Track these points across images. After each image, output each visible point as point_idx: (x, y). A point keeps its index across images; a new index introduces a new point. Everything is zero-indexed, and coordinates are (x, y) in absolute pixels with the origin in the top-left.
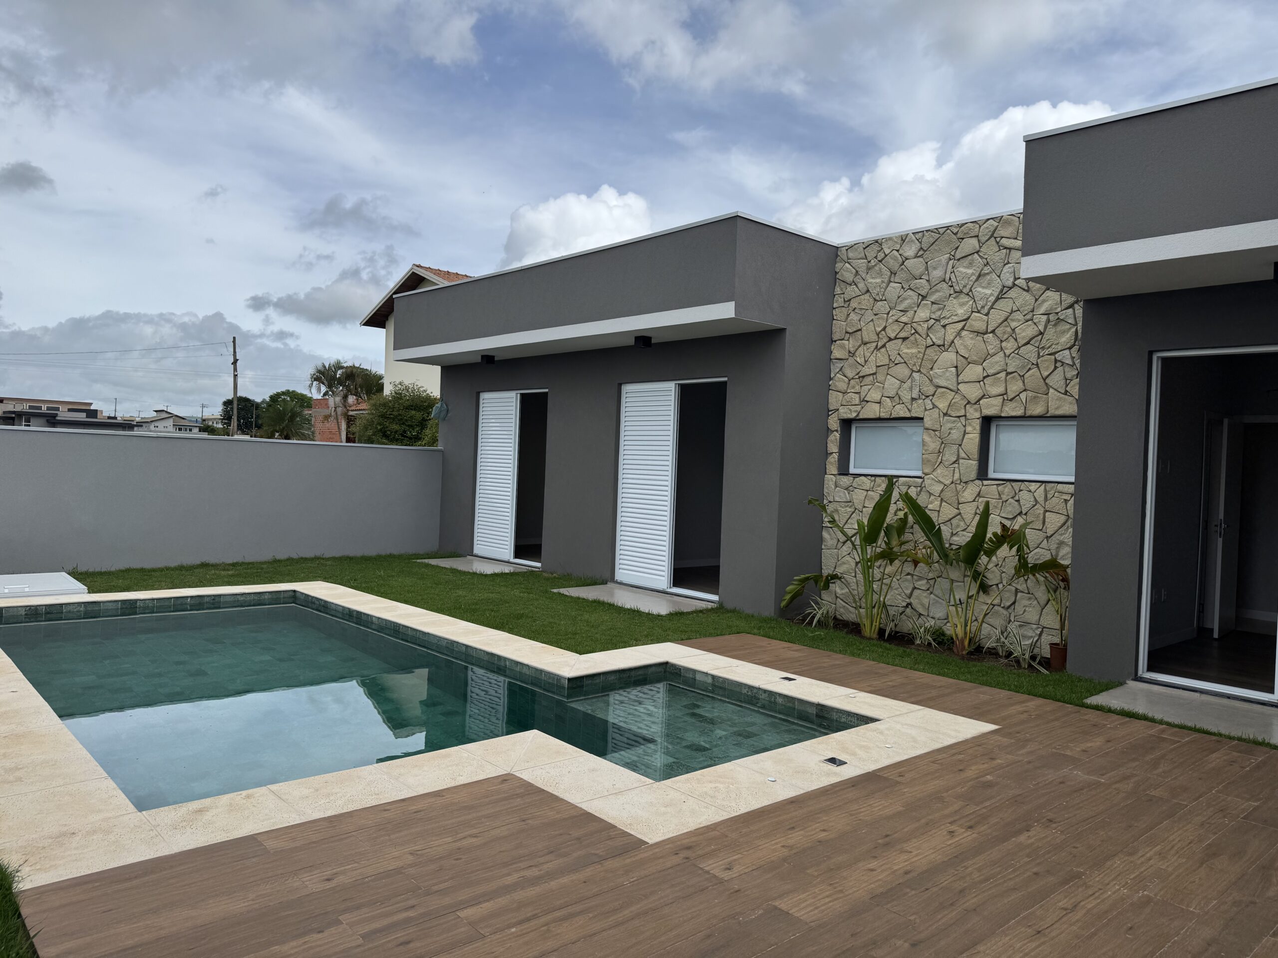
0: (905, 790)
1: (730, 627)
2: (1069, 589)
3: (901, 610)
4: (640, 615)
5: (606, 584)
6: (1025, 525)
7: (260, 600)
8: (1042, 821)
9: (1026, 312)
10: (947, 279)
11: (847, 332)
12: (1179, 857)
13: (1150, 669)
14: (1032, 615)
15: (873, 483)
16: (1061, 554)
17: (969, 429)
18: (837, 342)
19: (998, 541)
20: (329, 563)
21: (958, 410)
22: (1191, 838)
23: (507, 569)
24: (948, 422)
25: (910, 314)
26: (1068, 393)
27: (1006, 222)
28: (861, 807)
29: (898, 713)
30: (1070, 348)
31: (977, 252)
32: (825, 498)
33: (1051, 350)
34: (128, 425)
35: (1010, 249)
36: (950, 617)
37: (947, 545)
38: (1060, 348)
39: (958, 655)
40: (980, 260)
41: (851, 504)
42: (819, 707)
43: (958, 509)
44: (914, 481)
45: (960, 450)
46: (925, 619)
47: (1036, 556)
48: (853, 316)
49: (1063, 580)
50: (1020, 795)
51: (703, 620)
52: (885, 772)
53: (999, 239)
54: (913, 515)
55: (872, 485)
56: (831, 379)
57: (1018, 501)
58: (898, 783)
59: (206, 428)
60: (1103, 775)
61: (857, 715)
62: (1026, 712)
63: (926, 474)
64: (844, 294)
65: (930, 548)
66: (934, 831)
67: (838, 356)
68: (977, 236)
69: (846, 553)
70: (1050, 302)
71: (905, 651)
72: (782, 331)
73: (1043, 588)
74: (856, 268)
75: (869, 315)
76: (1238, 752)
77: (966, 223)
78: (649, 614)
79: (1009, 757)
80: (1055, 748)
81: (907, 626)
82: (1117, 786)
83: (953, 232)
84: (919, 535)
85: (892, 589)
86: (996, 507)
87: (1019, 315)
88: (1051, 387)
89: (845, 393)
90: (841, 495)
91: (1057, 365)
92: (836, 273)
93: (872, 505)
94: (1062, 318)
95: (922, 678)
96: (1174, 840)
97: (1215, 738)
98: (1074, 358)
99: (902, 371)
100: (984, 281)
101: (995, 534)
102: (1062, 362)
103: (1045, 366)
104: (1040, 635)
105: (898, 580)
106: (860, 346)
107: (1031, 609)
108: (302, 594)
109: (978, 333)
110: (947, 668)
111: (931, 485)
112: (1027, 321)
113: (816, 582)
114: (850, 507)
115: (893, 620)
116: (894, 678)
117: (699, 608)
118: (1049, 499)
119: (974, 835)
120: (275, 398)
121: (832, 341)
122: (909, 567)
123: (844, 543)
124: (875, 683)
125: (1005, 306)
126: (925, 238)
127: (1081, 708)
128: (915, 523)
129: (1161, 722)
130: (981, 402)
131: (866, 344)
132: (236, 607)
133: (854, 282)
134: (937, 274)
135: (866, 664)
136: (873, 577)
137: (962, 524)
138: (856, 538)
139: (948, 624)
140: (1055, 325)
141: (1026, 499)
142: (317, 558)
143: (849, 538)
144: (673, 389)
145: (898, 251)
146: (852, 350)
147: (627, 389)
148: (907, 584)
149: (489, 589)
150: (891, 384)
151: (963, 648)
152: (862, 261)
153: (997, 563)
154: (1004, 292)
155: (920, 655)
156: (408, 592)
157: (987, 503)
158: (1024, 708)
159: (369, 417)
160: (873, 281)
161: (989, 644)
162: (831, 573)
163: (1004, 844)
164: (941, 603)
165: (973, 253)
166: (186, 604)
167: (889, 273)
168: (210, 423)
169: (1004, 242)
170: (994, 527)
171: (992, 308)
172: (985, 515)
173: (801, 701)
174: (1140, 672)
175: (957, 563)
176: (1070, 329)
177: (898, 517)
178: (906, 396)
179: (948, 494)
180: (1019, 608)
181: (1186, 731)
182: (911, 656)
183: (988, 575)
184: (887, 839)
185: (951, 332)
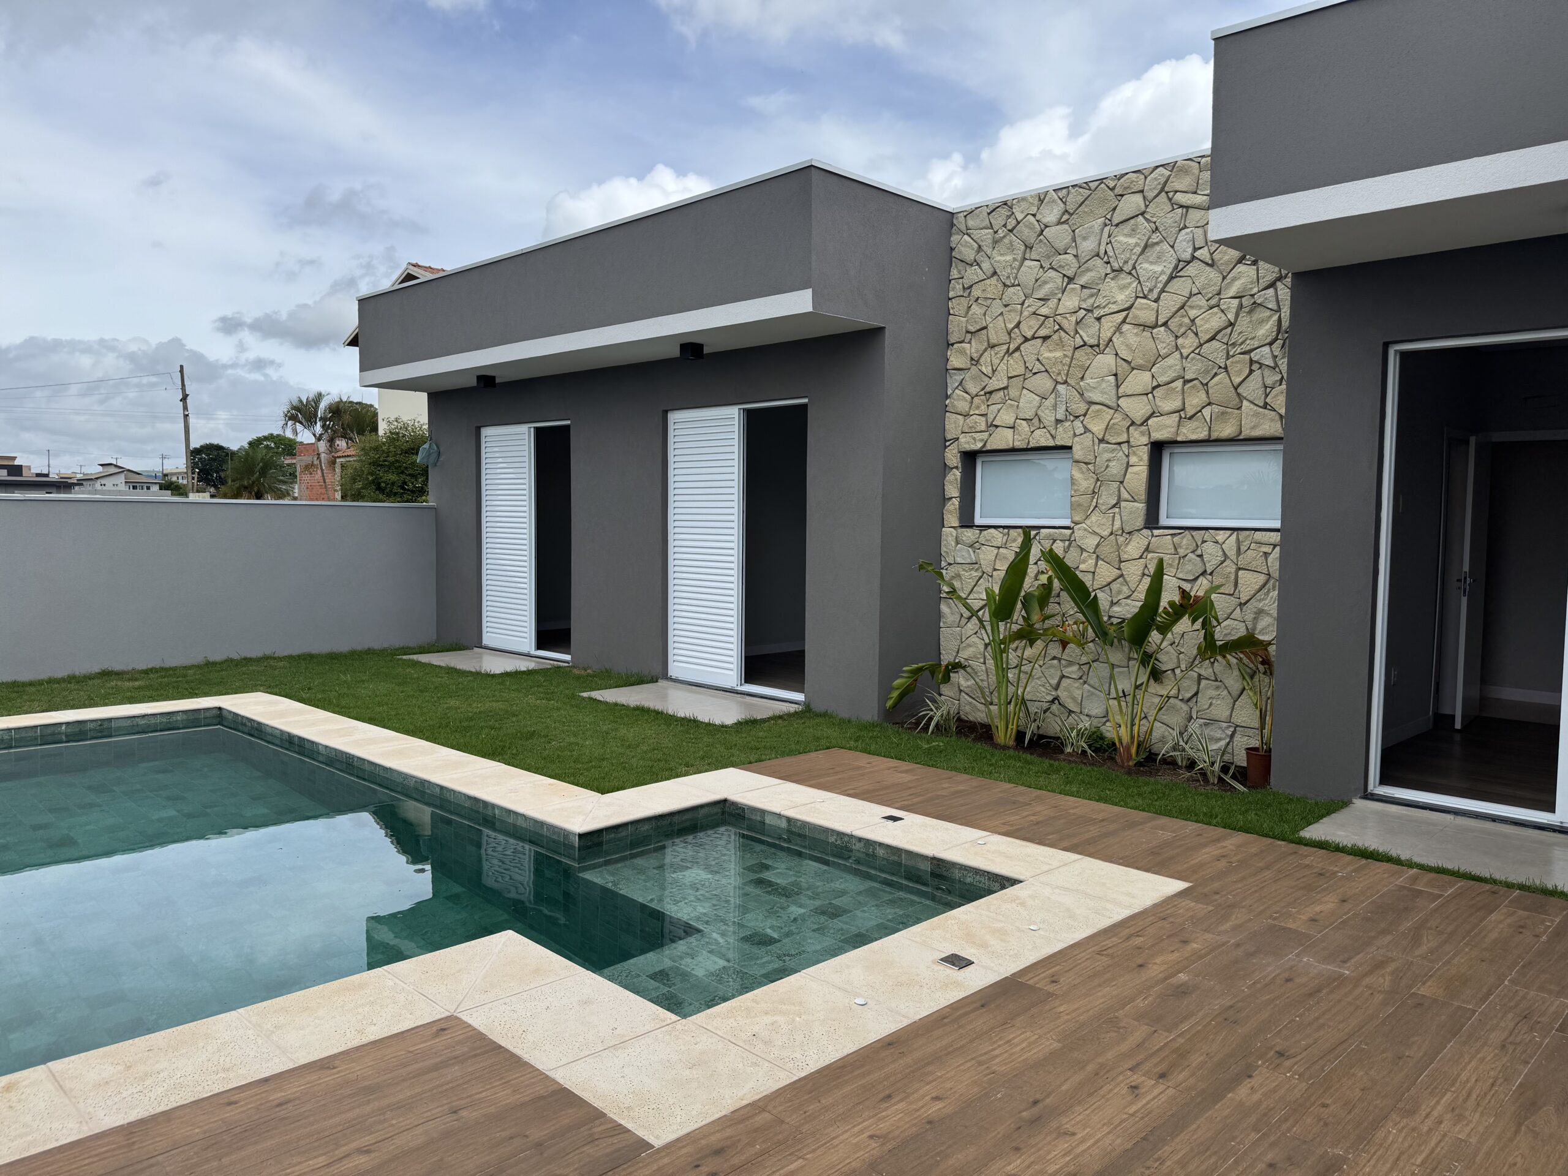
0: (1062, 1009)
1: (818, 739)
2: (1271, 674)
3: (1045, 706)
4: (697, 726)
5: (657, 681)
6: (1214, 589)
7: (169, 723)
8: (1269, 1056)
9: (1210, 295)
10: (1102, 255)
11: (968, 332)
12: (1482, 1114)
13: (1384, 780)
14: (1221, 710)
15: (1005, 537)
16: (1260, 626)
17: (1133, 460)
18: (956, 346)
19: (1176, 613)
20: (281, 664)
21: (1119, 434)
22: (1492, 1073)
23: (524, 665)
24: (1106, 451)
25: (1052, 303)
26: (1268, 407)
27: (1181, 170)
28: (995, 1046)
29: (1046, 868)
30: (1271, 344)
31: (1142, 214)
32: (943, 559)
33: (1245, 347)
34: (64, 485)
35: (1187, 207)
36: (1110, 715)
37: (1105, 619)
38: (1256, 344)
39: (1123, 767)
40: (1146, 224)
41: (977, 566)
42: (935, 862)
43: (1119, 569)
44: (1061, 534)
45: (1122, 488)
46: (1076, 718)
47: (1228, 630)
48: (976, 309)
49: (1263, 663)
50: (1231, 1007)
51: (783, 730)
52: (1031, 975)
53: (1172, 193)
54: (1060, 579)
55: (1004, 541)
56: (947, 397)
57: (1200, 556)
58: (1050, 995)
59: (169, 485)
60: (1344, 962)
61: (988, 873)
62: (1224, 856)
63: (1076, 523)
64: (962, 278)
65: (1083, 623)
66: (1109, 1087)
67: (958, 365)
68: (1142, 191)
69: (972, 632)
70: (1242, 281)
71: (1051, 766)
72: (880, 330)
73: (1236, 673)
74: (979, 241)
75: (997, 307)
76: (1525, 909)
77: (1127, 173)
78: (709, 724)
79: (1208, 936)
80: (1271, 917)
81: (1053, 726)
82: (1367, 981)
83: (1108, 187)
84: (1068, 606)
85: (1033, 679)
86: (1171, 565)
87: (1200, 300)
88: (1245, 398)
89: (966, 415)
90: (963, 555)
91: (1253, 368)
92: (952, 249)
93: (1005, 567)
94: (1259, 301)
95: (1076, 807)
96: (1468, 1081)
97: (1488, 887)
98: (1276, 357)
99: (1043, 383)
100: (1152, 253)
101: (1172, 604)
102: (1260, 363)
103: (1236, 369)
104: (1232, 736)
105: (1041, 666)
106: (985, 350)
107: (1219, 702)
108: (230, 712)
109: (1144, 326)
110: (1109, 790)
111: (1082, 538)
112: (1211, 308)
113: (933, 674)
114: (977, 570)
115: (1035, 720)
116: (1038, 809)
117: (777, 713)
118: (1242, 552)
119: (1171, 1092)
120: (255, 444)
121: (949, 345)
122: (1055, 650)
123: (969, 618)
124: (1013, 818)
125: (1181, 287)
126: (1071, 196)
127: (1298, 846)
128: (1062, 590)
129: (1410, 864)
130: (1150, 422)
131: (993, 347)
132: (134, 734)
133: (975, 261)
134: (1087, 246)
135: (1002, 788)
136: (1008, 663)
137: (1125, 589)
138: (984, 613)
139: (1108, 724)
140: (1250, 312)
141: (1211, 552)
142: (266, 658)
143: (974, 613)
144: (736, 416)
145: (1034, 215)
146: (975, 356)
147: (674, 417)
148: (1052, 671)
149: (494, 696)
150: (1028, 402)
151: (1130, 757)
152: (987, 231)
153: (1172, 641)
154: (1179, 269)
155: (1072, 769)
156: (380, 704)
157: (1161, 561)
158: (1220, 851)
159: (357, 465)
160: (1002, 259)
161: (1164, 750)
162: (952, 660)
163: (1217, 1107)
164: (1098, 696)
165: (1137, 216)
166: (60, 733)
167: (1023, 248)
168: (174, 479)
169: (1180, 198)
170: (1169, 596)
171: (1164, 292)
172: (1158, 577)
173: (909, 853)
174: (1371, 787)
175: (1119, 641)
176: (1270, 317)
177: (1040, 582)
178: (1049, 418)
179: (1106, 550)
180: (1203, 701)
181: (1447, 878)
182: (1060, 771)
183: (1161, 656)
184: (1035, 1110)
185: (1109, 324)
